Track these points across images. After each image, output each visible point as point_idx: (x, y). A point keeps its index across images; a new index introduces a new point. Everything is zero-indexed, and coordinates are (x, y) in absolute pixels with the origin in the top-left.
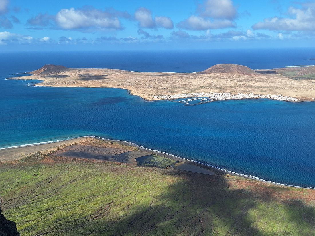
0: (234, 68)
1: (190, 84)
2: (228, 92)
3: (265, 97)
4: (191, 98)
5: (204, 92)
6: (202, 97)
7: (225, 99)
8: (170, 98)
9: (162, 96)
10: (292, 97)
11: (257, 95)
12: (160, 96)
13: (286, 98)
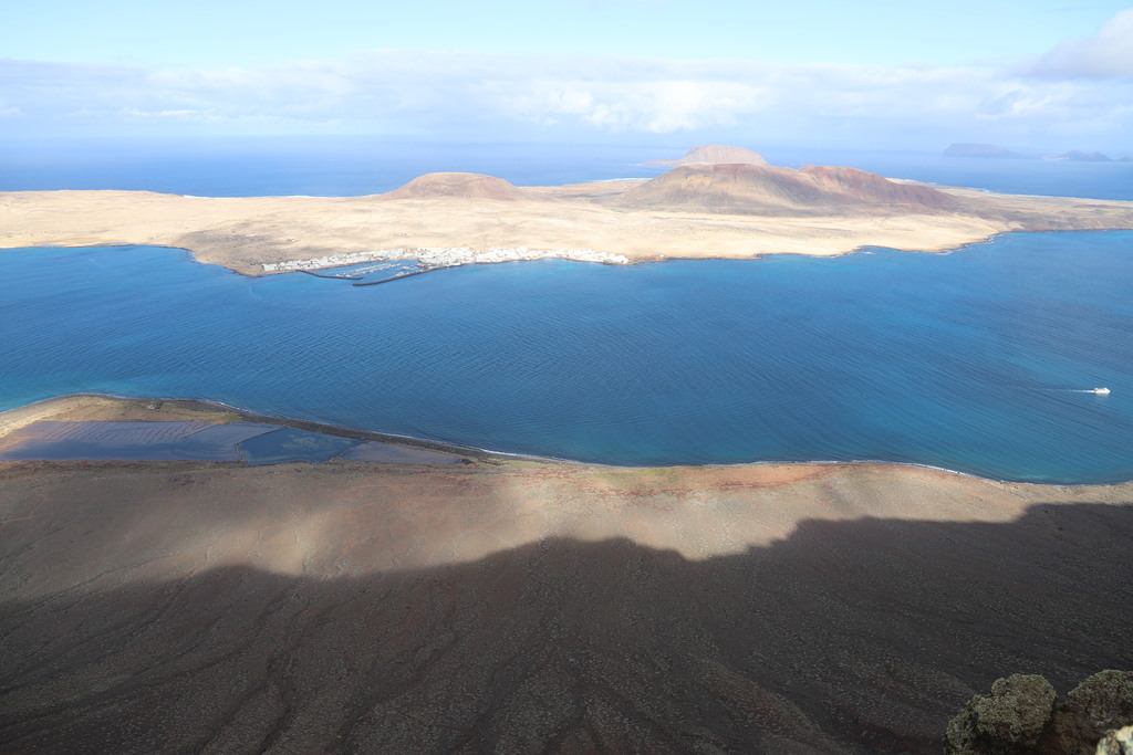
0: (471, 184)
1: (362, 226)
2: (464, 245)
3: (554, 255)
4: (369, 263)
5: (402, 247)
6: (398, 262)
7: (458, 264)
8: (312, 267)
9: (286, 262)
10: (617, 255)
11: (536, 250)
12: (282, 264)
13: (604, 257)
